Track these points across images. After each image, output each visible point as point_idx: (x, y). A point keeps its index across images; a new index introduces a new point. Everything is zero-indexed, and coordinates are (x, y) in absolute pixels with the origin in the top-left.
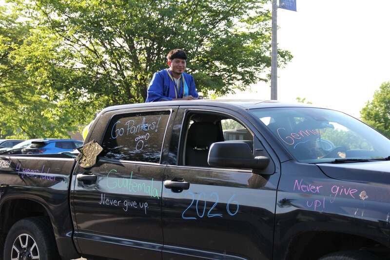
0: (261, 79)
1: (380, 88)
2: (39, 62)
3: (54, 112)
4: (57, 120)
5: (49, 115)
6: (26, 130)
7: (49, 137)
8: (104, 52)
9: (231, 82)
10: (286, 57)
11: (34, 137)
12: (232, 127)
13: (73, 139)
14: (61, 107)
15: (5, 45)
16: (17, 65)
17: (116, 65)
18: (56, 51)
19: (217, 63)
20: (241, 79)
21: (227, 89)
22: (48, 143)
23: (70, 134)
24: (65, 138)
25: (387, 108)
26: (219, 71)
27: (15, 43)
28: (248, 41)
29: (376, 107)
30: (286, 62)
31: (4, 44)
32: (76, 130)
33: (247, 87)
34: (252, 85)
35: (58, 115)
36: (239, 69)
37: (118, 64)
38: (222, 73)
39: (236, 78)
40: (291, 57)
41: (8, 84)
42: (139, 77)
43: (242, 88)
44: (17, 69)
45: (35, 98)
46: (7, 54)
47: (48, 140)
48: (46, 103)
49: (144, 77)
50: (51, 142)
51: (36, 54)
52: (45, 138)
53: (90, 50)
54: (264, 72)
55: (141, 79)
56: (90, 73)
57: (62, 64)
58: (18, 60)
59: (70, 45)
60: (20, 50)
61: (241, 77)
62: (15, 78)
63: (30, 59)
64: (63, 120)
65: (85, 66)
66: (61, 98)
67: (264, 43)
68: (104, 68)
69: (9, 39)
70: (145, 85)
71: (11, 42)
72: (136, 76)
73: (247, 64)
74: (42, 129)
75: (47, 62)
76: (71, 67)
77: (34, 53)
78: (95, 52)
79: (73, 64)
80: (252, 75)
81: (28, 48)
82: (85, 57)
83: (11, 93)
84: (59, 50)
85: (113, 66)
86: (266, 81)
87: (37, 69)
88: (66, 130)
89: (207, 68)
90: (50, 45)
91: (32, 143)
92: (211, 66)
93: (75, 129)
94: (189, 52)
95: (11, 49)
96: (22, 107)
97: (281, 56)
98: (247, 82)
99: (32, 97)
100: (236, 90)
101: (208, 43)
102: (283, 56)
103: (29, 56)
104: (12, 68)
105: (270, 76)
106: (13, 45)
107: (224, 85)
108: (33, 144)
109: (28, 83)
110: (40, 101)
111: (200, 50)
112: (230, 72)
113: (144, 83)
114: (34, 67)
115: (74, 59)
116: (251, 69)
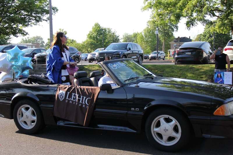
0: (44, 20)
1: (95, 25)
9: (30, 21)
10: (55, 10)
12: (29, 42)
19: (23, 12)
20: (35, 20)
21: (28, 24)
25: (97, 34)
26: (24, 16)
28: (37, 2)
29: (93, 34)
30: (55, 12)
33: (38, 23)
34: (40, 22)
36: (33, 15)
38: (25, 16)
39: (32, 19)
40: (57, 10)
43: (35, 24)
54: (46, 17)
61: (34, 19)
67: (45, 3)
73: (37, 13)
80: (40, 18)
86: (46, 21)
89: (17, 14)
92: (20, 13)
94: (8, 5)
97: (53, 10)
98: (38, 21)
100: (33, 25)
101: (17, 1)
102: (54, 10)
105: (48, 18)
107: (27, 22)
111: (13, 5)
112: (29, 16)
116: (40, 15)
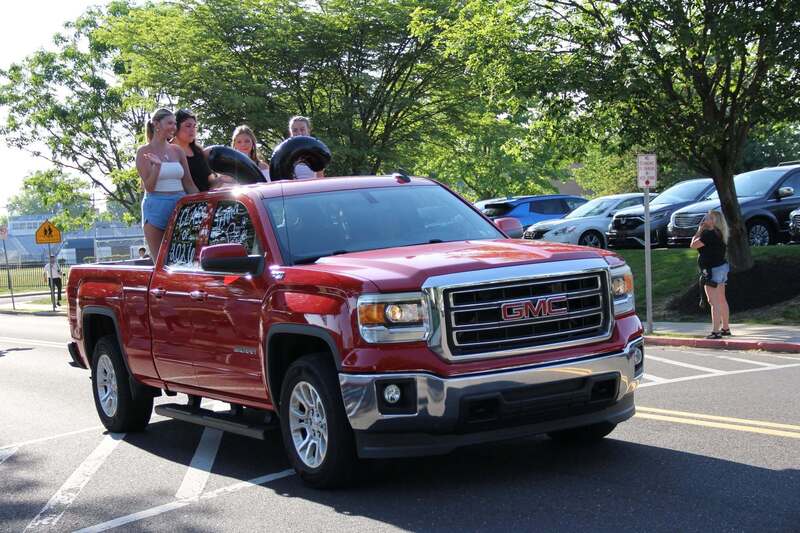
2: (490, 47)
3: (524, 144)
4: (530, 159)
5: (515, 151)
6: (474, 184)
7: (517, 194)
8: (613, 13)
11: (487, 196)
13: (563, 193)
14: (536, 133)
15: (427, 24)
16: (449, 60)
17: (640, 36)
18: (520, 24)
22: (515, 204)
23: (555, 186)
24: (547, 194)
27: (443, 18)
31: (425, 23)
32: (568, 176)
35: (530, 149)
37: (644, 34)
41: (435, 98)
42: (689, 55)
44: (449, 68)
45: (486, 120)
46: (431, 41)
47: (515, 199)
48: (508, 127)
49: (700, 54)
50: (521, 202)
51: (483, 32)
52: (509, 195)
53: (585, 11)
55: (694, 59)
56: (589, 58)
57: (532, 47)
58: (451, 49)
59: (547, 7)
60: (453, 28)
62: (448, 85)
63: (473, 44)
64: (541, 158)
65: (578, 46)
66: (536, 116)
68: (616, 44)
69: (433, 12)
70: (704, 70)
71: (435, 16)
72: (684, 53)
74: (504, 179)
75: (504, 46)
76: (552, 50)
77: (479, 32)
78: (596, 14)
79: (553, 44)
81: (467, 25)
82: (577, 28)
83: (441, 116)
84: (526, 20)
85: (635, 38)
87: (487, 62)
88: (548, 178)
90: (509, 13)
91: (487, 207)
93: (566, 175)
95: (437, 29)
96: (462, 140)
99: (480, 117)
103: (470, 38)
104: (441, 66)
106: (440, 22)
108: (488, 210)
109: (470, 93)
110: (496, 125)
113: (700, 66)
114: (480, 59)
115: (557, 34)
